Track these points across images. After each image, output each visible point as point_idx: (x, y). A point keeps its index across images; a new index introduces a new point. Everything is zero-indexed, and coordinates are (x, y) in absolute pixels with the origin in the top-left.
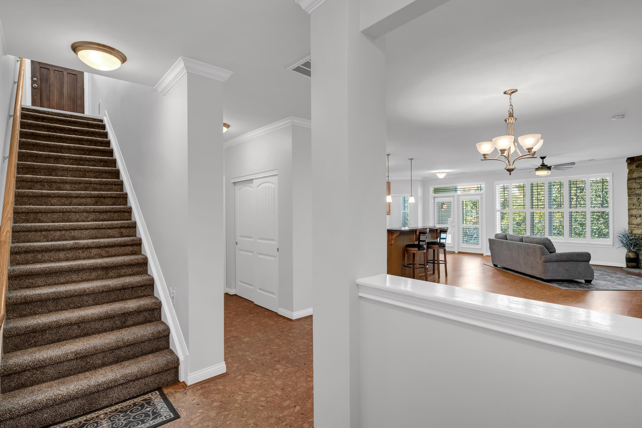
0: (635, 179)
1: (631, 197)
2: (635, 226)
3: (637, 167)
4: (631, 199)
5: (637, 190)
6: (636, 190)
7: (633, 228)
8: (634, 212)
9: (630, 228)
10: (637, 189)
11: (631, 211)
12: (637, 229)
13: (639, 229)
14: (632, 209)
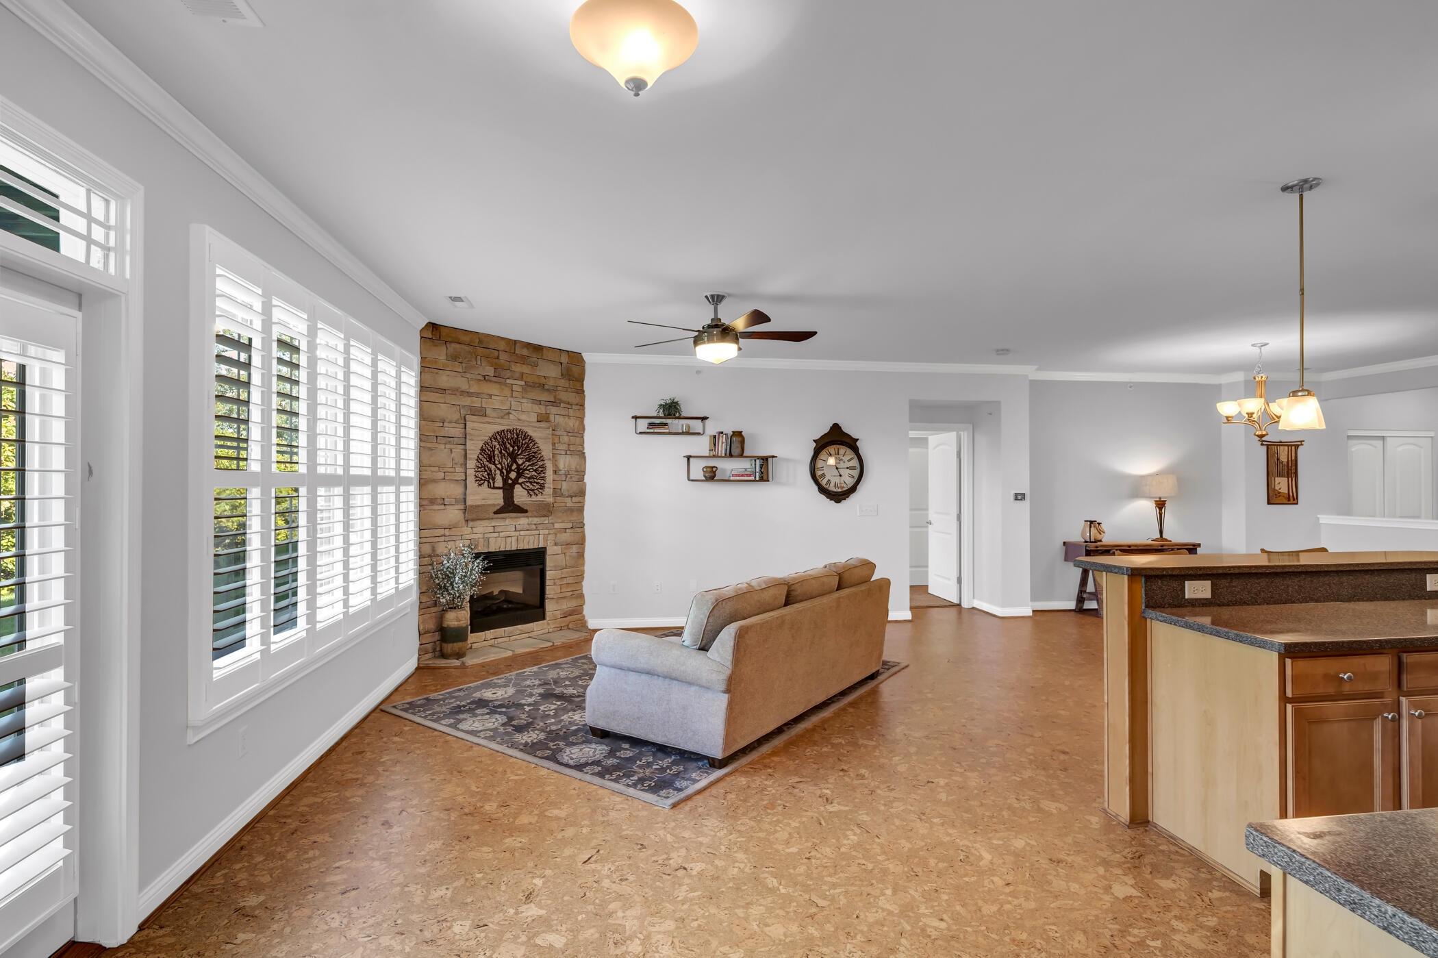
0: (443, 391)
1: (429, 445)
2: (441, 532)
3: (454, 358)
4: (430, 449)
5: (450, 425)
6: (446, 424)
7: (437, 539)
8: (440, 490)
9: (424, 540)
10: (450, 422)
11: (431, 487)
12: (447, 539)
13: (454, 538)
14: (434, 481)
